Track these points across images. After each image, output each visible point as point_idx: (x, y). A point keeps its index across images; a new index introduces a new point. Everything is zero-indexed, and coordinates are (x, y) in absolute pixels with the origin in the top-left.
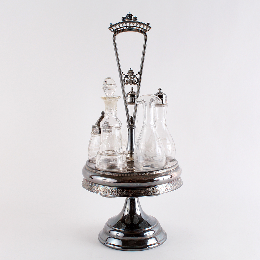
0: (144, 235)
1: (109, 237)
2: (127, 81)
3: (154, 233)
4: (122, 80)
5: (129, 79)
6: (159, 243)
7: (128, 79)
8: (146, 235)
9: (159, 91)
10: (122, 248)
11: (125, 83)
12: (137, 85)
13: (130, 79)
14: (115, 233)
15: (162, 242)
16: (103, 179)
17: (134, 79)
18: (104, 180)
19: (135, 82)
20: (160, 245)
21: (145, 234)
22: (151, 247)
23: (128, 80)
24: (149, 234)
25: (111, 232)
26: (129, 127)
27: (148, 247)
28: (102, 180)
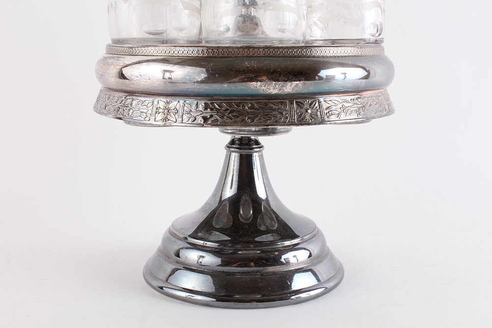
0: (282, 260)
1: (177, 270)
3: (310, 256)
6: (326, 288)
8: (288, 263)
10: (217, 301)
14: (193, 256)
15: (331, 284)
20: (327, 291)
21: (284, 257)
22: (303, 295)
24: (295, 258)
25: (183, 253)
27: (293, 297)
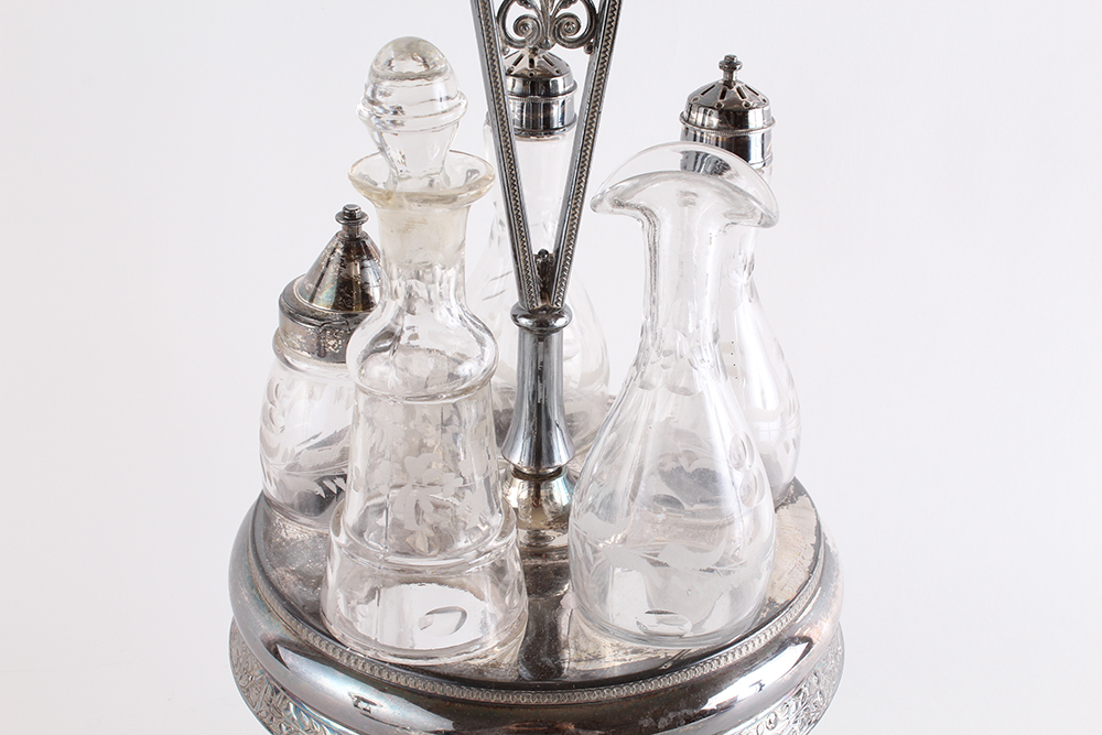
2: (520, 25)
4: (487, 22)
5: (534, 8)
7: (532, 13)
9: (720, 76)
11: (509, 41)
12: (590, 50)
13: (544, 12)
16: (360, 699)
17: (571, 9)
18: (362, 705)
19: (579, 27)
23: (530, 23)
26: (524, 321)
28: (351, 701)
